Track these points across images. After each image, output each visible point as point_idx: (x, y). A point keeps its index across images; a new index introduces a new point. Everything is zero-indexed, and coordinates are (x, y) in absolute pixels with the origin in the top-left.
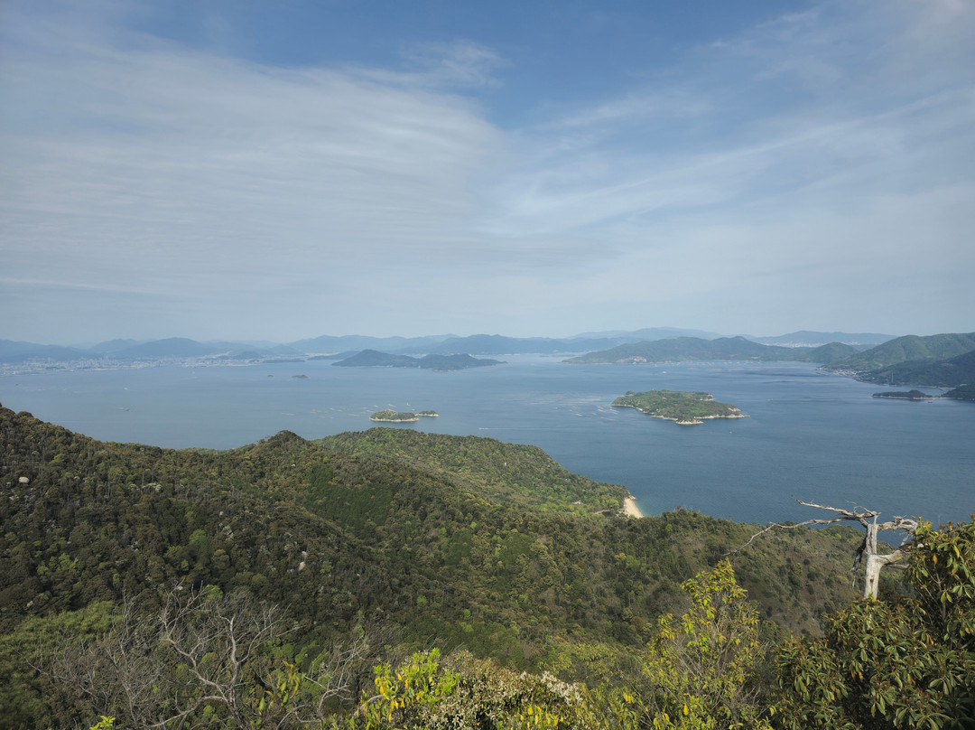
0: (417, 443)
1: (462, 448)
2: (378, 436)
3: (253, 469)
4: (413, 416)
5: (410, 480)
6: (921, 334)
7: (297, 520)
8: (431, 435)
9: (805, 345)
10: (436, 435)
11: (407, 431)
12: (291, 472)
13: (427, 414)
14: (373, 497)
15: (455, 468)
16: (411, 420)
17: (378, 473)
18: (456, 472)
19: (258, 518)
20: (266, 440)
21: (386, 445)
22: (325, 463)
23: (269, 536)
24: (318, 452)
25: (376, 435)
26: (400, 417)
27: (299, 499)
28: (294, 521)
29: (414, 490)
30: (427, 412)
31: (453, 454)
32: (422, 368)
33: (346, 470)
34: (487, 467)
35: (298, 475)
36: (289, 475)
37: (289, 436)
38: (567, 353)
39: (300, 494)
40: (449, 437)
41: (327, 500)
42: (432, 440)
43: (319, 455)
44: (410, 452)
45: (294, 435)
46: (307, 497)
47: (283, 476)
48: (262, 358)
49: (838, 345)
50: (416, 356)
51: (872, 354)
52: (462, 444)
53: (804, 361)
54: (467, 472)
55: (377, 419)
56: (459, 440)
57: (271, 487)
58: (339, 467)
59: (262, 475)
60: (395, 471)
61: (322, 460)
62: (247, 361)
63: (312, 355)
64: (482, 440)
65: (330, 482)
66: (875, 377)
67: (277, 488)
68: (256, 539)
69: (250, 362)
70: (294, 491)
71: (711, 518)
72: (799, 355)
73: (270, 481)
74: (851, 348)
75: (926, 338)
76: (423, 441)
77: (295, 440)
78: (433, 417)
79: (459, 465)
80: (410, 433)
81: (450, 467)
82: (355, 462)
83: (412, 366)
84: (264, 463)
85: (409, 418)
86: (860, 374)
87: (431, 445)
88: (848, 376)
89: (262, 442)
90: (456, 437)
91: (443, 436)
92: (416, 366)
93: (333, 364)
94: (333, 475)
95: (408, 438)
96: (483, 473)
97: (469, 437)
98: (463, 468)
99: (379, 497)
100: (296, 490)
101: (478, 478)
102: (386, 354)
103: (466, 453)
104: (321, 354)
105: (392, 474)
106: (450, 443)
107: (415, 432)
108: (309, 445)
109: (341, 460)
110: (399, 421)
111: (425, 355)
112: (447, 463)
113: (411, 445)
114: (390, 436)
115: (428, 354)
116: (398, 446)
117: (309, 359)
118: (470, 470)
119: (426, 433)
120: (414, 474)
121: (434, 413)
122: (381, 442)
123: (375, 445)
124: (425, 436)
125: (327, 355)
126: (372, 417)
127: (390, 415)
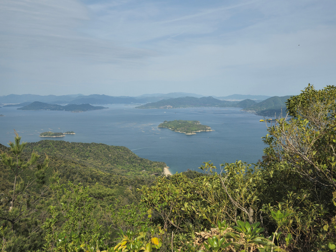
0: (65, 147)
1: (88, 148)
2: (45, 144)
4: (62, 134)
5: (64, 164)
6: (280, 96)
7: (6, 187)
8: (73, 143)
9: (236, 100)
10: (75, 143)
11: (60, 142)
13: (69, 133)
15: (85, 158)
16: (61, 136)
18: (86, 160)
21: (49, 148)
26: (55, 134)
27: (5, 177)
28: (4, 187)
29: (66, 169)
30: (69, 132)
31: (84, 152)
32: (66, 110)
34: (101, 157)
39: (6, 174)
40: (82, 144)
42: (73, 146)
44: (62, 152)
49: (248, 100)
50: (62, 105)
51: (261, 104)
52: (88, 147)
53: (236, 107)
54: (91, 160)
55: (43, 136)
56: (87, 145)
60: (56, 160)
63: (6, 104)
64: (98, 144)
66: (263, 113)
70: (2, 173)
71: (202, 174)
72: (234, 105)
74: (254, 101)
75: (281, 97)
76: (68, 146)
77: (1, 147)
78: (73, 134)
79: (87, 157)
80: (62, 142)
81: (83, 158)
83: (60, 110)
86: (257, 112)
87: (72, 148)
88: (252, 113)
90: (85, 144)
91: (78, 143)
92: (62, 110)
93: (18, 109)
95: (61, 145)
96: (99, 160)
97: (92, 144)
98: (89, 158)
99: (48, 173)
100: (3, 172)
101: (97, 162)
102: (46, 104)
103: (90, 151)
104: (10, 104)
105: (55, 162)
106: (82, 147)
107: (65, 142)
108: (9, 150)
109: (27, 156)
110: (55, 136)
111: (67, 104)
112: (81, 156)
113: (62, 148)
114: (51, 144)
115: (69, 104)
116: (56, 149)
117: (4, 106)
118: (93, 159)
119: (70, 142)
120: (66, 162)
121: (73, 132)
122: (46, 147)
123: (43, 149)
124: (69, 143)
125: (14, 104)
126: (40, 135)
127: (50, 134)
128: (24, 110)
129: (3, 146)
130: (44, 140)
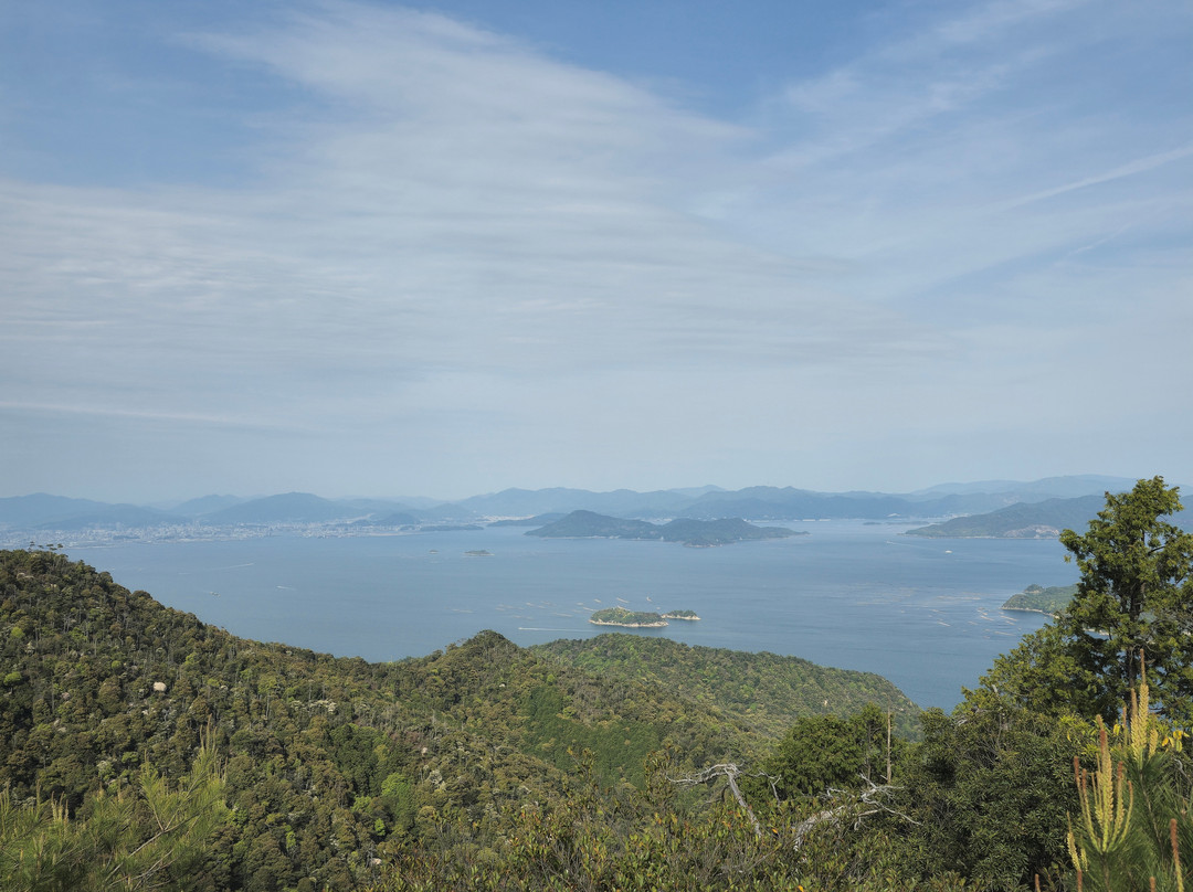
0: (675, 662)
1: (750, 672)
2: (613, 647)
3: (445, 689)
4: (659, 619)
5: (683, 717)
8: (699, 649)
10: (706, 650)
11: (659, 642)
12: (499, 697)
13: (680, 616)
14: (627, 742)
15: (740, 706)
16: (656, 624)
17: (633, 704)
18: (741, 712)
19: (479, 760)
20: (459, 645)
21: (626, 662)
22: (551, 684)
23: (496, 790)
24: (537, 666)
25: (610, 646)
26: (638, 618)
27: (514, 741)
29: (693, 735)
30: (681, 613)
31: (736, 683)
32: (665, 541)
33: (583, 697)
34: (794, 707)
35: (510, 701)
36: (496, 701)
37: (492, 641)
38: (912, 519)
39: (515, 732)
40: (728, 654)
41: (556, 743)
42: (699, 659)
43: (539, 670)
44: (665, 676)
45: (501, 638)
46: (526, 737)
47: (487, 703)
48: (419, 523)
50: (655, 522)
52: (750, 665)
54: (761, 713)
55: (601, 622)
56: (745, 659)
57: (471, 719)
58: (571, 692)
59: (457, 699)
60: (660, 701)
61: (544, 680)
62: (397, 529)
63: (493, 519)
64: (783, 660)
65: (559, 715)
67: (479, 722)
68: (478, 792)
69: (402, 530)
70: (505, 727)
73: (469, 710)
76: (685, 659)
77: (503, 646)
78: (691, 621)
79: (747, 702)
80: (664, 644)
81: (732, 705)
82: (596, 684)
83: (650, 537)
84: (459, 680)
85: (653, 621)
87: (698, 665)
89: (453, 647)
90: (740, 654)
91: (717, 651)
92: (656, 538)
93: (528, 534)
94: (563, 704)
95: (661, 651)
96: (788, 717)
97: (762, 655)
98: (753, 706)
99: (637, 743)
100: (508, 724)
101: (779, 725)
102: (609, 517)
103: (757, 682)
104: (507, 518)
105: (655, 706)
106: (729, 664)
107: (672, 643)
108: (525, 655)
109: (574, 680)
110: (637, 625)
111: (669, 520)
112: (727, 696)
113: (666, 665)
114: (632, 649)
115: (675, 518)
116: (645, 664)
117: (490, 525)
118: (766, 711)
119: (690, 646)
120: (688, 709)
121: (691, 613)
122: (617, 657)
123: (608, 663)
124: (687, 650)
125: (518, 519)
126: (593, 619)
127: (621, 616)
128: (544, 536)
129: (508, 642)
130: (610, 632)
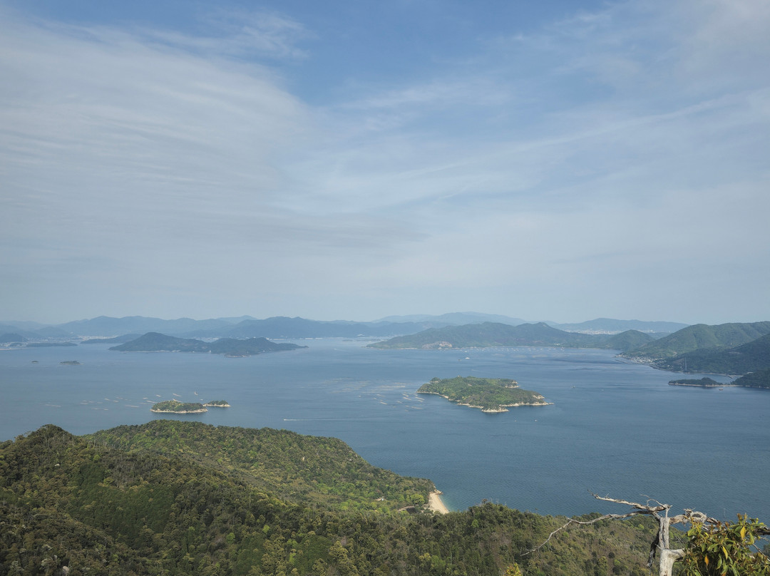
0: (204, 437)
1: (255, 441)
2: (160, 430)
3: (8, 470)
4: (201, 407)
5: (194, 479)
7: (59, 529)
8: (221, 428)
9: (604, 333)
10: (226, 428)
11: (194, 424)
12: (54, 473)
13: (216, 404)
14: (151, 500)
15: (247, 465)
16: (199, 411)
17: (158, 473)
18: (248, 469)
19: (11, 528)
20: (26, 436)
21: (169, 439)
22: (96, 462)
23: (23, 550)
24: (87, 449)
25: (158, 429)
26: (186, 407)
27: (63, 505)
28: (55, 531)
29: (199, 491)
30: (217, 402)
31: (245, 450)
32: (213, 353)
33: (120, 469)
34: (283, 463)
35: (63, 476)
36: (51, 477)
37: (55, 431)
38: (371, 337)
39: (64, 499)
40: (241, 430)
41: (97, 504)
42: (222, 434)
43: (88, 452)
44: (196, 448)
45: (60, 430)
46: (72, 502)
47: (43, 478)
48: (26, 341)
50: (207, 340)
51: (666, 342)
52: (256, 437)
53: (604, 348)
54: (261, 468)
55: (159, 411)
56: (252, 433)
57: (28, 491)
58: (112, 467)
59: (18, 477)
60: (178, 469)
61: (92, 459)
62: (7, 345)
63: (86, 338)
64: (278, 432)
65: (100, 484)
66: (670, 365)
67: (36, 493)
68: (7, 553)
69: (11, 346)
70: (57, 496)
71: (517, 512)
72: (599, 342)
73: (28, 484)
76: (211, 435)
77: (61, 435)
78: (224, 407)
79: (252, 462)
80: (197, 426)
81: (241, 464)
82: (132, 460)
83: (202, 351)
84: (22, 462)
85: (197, 409)
86: (656, 362)
87: (220, 439)
88: (645, 363)
89: (21, 438)
90: (249, 430)
91: (234, 429)
92: (206, 351)
93: (112, 349)
94: (104, 475)
95: (194, 431)
96: (279, 470)
97: (264, 430)
98: (256, 464)
99: (159, 499)
100: (59, 494)
101: (272, 475)
102: (173, 337)
103: (259, 448)
104: (97, 338)
105: (174, 473)
106: (242, 437)
107: (203, 425)
108: (78, 442)
109: (114, 458)
110: (185, 412)
111: (216, 339)
112: (238, 459)
113: (197, 440)
114: (174, 430)
115: (221, 337)
116: (182, 441)
117: (82, 343)
118: (264, 467)
119: (215, 426)
120: (199, 473)
121: (224, 403)
122: (162, 436)
123: (156, 440)
124: (214, 429)
125: (105, 338)
126: (153, 408)
127: (174, 406)
128: (124, 350)
129: (66, 433)
130: (158, 419)
